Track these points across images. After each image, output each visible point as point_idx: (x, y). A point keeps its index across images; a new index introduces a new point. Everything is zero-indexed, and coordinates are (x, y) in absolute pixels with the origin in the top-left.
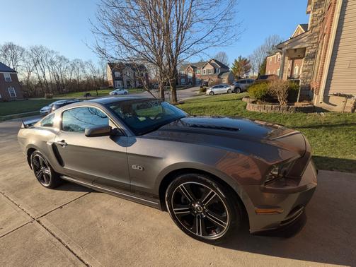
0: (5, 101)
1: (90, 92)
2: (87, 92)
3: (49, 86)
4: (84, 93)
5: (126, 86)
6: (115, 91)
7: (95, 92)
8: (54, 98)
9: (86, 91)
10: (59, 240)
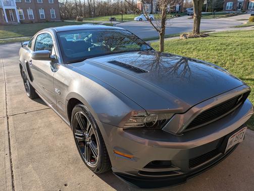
0: (47, 22)
1: (116, 17)
2: (113, 17)
3: (83, 9)
4: (110, 17)
5: (154, 11)
6: (140, 17)
7: (119, 17)
8: (84, 21)
9: (111, 15)
10: (9, 133)
